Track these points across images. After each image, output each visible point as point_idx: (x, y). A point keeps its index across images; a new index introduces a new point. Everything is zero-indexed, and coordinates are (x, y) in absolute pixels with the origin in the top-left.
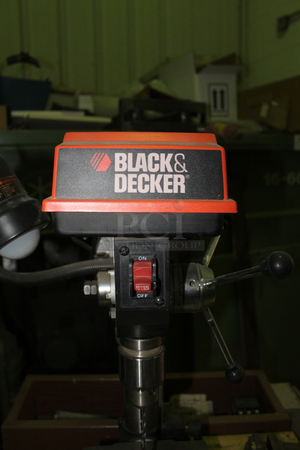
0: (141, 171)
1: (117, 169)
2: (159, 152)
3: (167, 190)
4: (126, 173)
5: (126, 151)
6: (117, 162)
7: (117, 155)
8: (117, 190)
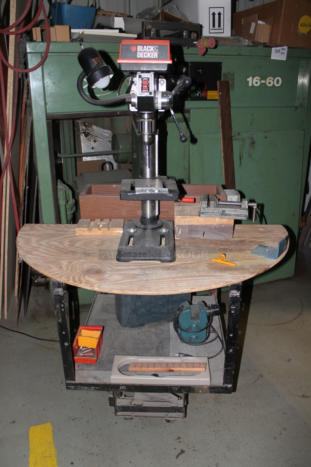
0: (145, 51)
1: (138, 50)
2: (150, 45)
3: (152, 57)
4: (141, 52)
5: (141, 45)
6: (138, 49)
7: (138, 46)
8: (138, 57)
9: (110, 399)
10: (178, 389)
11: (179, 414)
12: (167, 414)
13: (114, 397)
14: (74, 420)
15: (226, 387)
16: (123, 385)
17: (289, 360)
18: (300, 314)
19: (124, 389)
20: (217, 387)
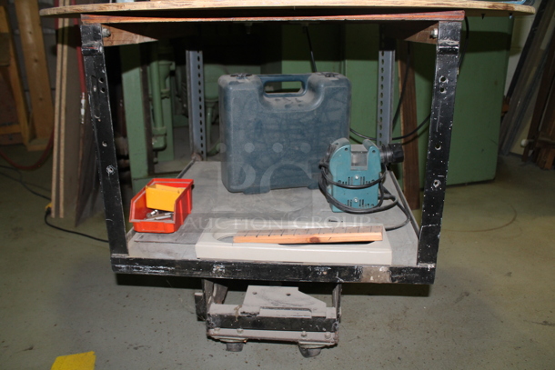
9: (197, 299)
10: (329, 271)
11: (328, 333)
12: (304, 333)
13: (204, 295)
14: (136, 348)
15: (423, 269)
16: (219, 263)
17: (509, 274)
18: (514, 219)
19: (221, 272)
20: (405, 268)
